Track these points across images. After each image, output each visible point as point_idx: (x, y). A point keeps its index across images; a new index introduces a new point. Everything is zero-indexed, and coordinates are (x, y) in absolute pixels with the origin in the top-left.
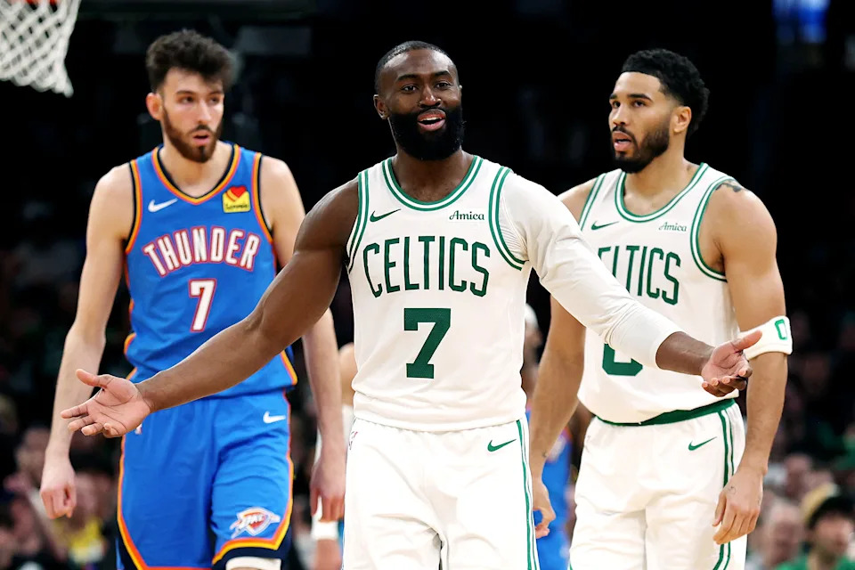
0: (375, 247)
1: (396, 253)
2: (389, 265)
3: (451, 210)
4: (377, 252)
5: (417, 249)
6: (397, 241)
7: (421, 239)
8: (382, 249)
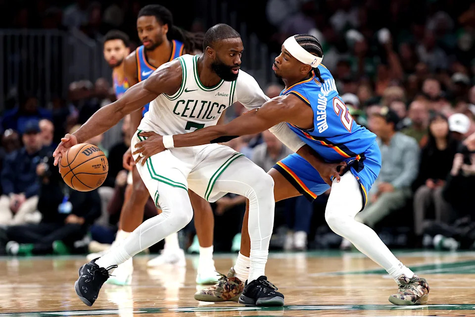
0: (184, 102)
1: (191, 105)
2: (186, 108)
3: (216, 92)
4: (183, 103)
5: (199, 105)
6: (193, 101)
7: (202, 102)
8: (186, 103)
